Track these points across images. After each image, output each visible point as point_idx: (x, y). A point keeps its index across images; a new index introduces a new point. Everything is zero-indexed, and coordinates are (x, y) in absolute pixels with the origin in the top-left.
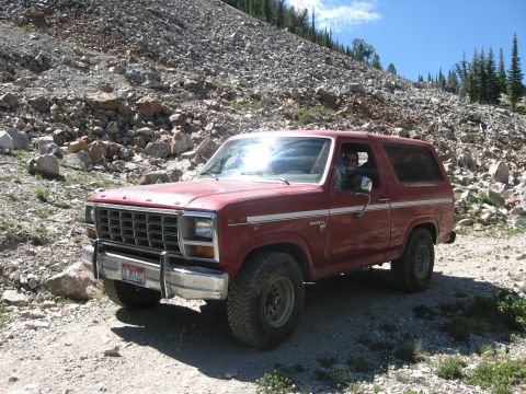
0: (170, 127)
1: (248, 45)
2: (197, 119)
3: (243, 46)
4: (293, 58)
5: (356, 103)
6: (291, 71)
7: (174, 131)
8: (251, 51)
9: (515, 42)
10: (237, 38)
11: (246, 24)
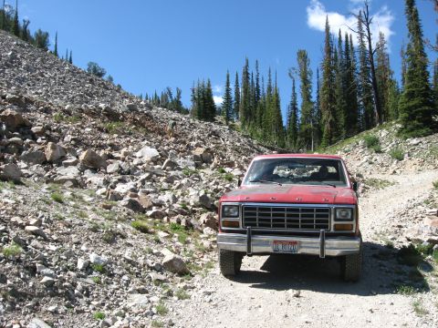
0: (34, 137)
1: (24, 63)
2: (54, 131)
3: (20, 64)
4: (64, 78)
5: (135, 120)
6: (67, 89)
7: (39, 140)
8: (28, 69)
9: (228, 77)
10: (13, 56)
11: (17, 44)
